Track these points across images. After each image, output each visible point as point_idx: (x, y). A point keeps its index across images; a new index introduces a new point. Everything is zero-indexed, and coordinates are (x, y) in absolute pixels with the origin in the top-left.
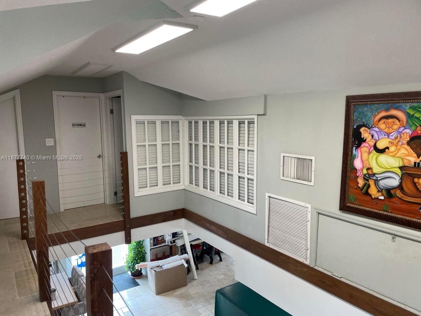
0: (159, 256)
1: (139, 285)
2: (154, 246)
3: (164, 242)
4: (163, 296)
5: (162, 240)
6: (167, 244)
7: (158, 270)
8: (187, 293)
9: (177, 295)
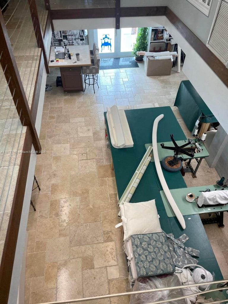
0: (156, 49)
1: (138, 67)
2: (154, 40)
3: (162, 39)
4: (151, 77)
5: (161, 37)
6: (164, 41)
7: (151, 59)
8: (168, 80)
9: (161, 80)
